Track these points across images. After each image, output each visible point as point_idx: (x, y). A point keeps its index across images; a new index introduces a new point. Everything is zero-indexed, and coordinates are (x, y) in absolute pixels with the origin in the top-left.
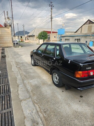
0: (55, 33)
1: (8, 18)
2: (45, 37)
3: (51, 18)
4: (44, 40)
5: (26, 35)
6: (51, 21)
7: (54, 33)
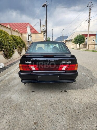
0: (95, 36)
1: (43, 25)
2: (81, 41)
3: (89, 19)
4: (80, 44)
5: (64, 40)
6: (89, 23)
7: (93, 36)
